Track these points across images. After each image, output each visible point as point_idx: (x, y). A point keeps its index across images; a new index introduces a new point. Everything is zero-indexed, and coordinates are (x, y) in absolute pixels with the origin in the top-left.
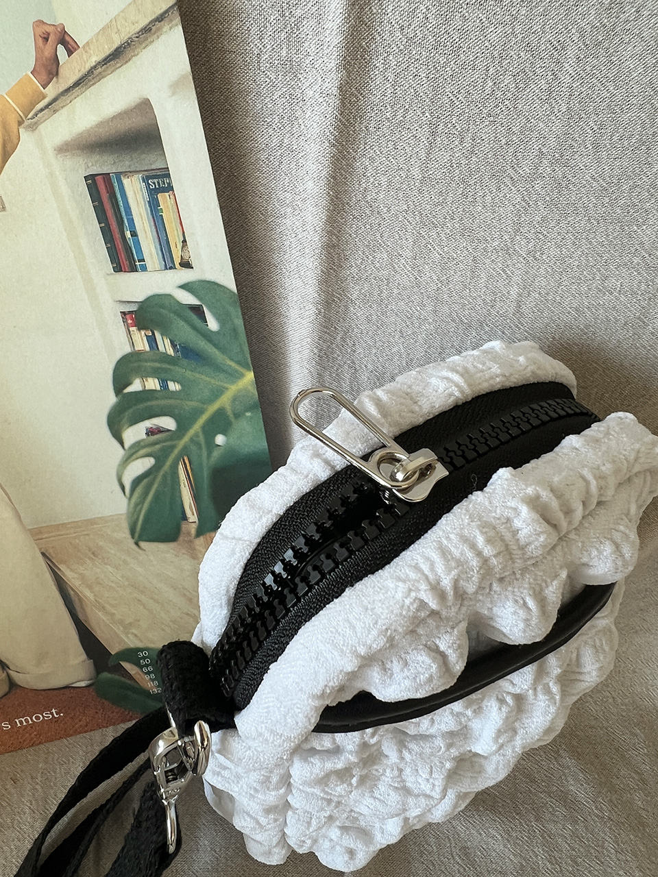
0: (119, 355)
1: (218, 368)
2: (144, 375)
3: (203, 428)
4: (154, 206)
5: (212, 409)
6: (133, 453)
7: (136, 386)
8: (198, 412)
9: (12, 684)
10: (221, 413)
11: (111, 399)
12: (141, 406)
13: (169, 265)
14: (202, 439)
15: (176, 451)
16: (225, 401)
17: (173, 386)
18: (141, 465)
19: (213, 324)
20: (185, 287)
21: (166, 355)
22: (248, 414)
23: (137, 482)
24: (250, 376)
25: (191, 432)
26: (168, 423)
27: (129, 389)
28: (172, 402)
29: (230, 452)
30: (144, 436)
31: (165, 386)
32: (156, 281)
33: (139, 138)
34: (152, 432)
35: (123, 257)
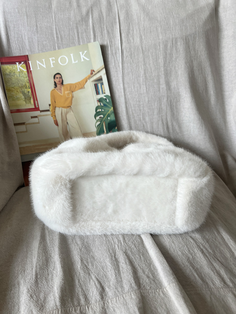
0: (96, 106)
1: (108, 107)
2: (99, 109)
3: (107, 116)
4: (101, 86)
6: (97, 121)
7: (98, 111)
8: (106, 114)
10: (109, 114)
11: (95, 113)
12: (99, 114)
13: (103, 93)
14: (106, 118)
15: (103, 121)
16: (109, 112)
17: (103, 110)
18: (99, 123)
19: (108, 101)
20: (105, 96)
21: (102, 106)
22: (112, 114)
23: (98, 126)
24: (112, 108)
26: (102, 116)
28: (103, 113)
29: (110, 120)
31: (102, 110)
32: (101, 96)
33: (100, 79)
34: (100, 118)
35: (98, 93)
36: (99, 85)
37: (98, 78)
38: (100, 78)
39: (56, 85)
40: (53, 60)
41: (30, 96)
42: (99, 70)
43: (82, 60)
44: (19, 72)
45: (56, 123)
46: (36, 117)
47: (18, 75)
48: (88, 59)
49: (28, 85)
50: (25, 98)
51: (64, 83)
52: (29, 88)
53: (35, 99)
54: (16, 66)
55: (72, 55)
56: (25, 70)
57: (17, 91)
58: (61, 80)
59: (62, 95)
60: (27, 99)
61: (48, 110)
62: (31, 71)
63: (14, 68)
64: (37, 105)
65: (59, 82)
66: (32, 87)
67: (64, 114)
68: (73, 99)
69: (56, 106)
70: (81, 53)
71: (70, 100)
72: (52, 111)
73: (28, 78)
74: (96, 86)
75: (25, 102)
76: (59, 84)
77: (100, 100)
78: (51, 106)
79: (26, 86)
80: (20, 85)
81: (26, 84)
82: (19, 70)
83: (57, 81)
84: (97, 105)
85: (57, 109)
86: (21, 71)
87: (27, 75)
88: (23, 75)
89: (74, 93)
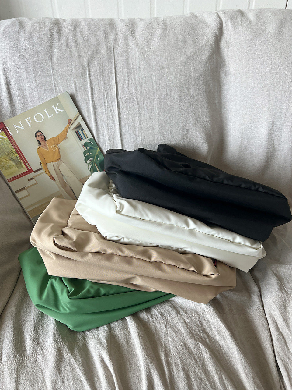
0: (84, 151)
2: (87, 153)
3: (96, 158)
5: (96, 155)
6: (89, 164)
11: (84, 157)
12: (88, 157)
15: (94, 163)
17: (91, 153)
21: (89, 149)
22: (100, 154)
25: (95, 159)
26: (92, 159)
27: (86, 156)
28: (91, 155)
30: (89, 162)
39: (39, 143)
41: (20, 161)
45: (52, 178)
52: (16, 154)
53: (25, 162)
57: (6, 160)
58: (43, 136)
59: (48, 150)
60: (18, 164)
62: (11, 136)
64: (29, 167)
65: (42, 139)
66: (18, 151)
67: (56, 168)
68: (60, 151)
69: (47, 162)
71: (57, 153)
72: (44, 168)
76: (43, 141)
77: (85, 145)
78: (42, 164)
80: (6, 153)
81: (12, 151)
83: (39, 138)
85: (48, 165)
87: (9, 141)
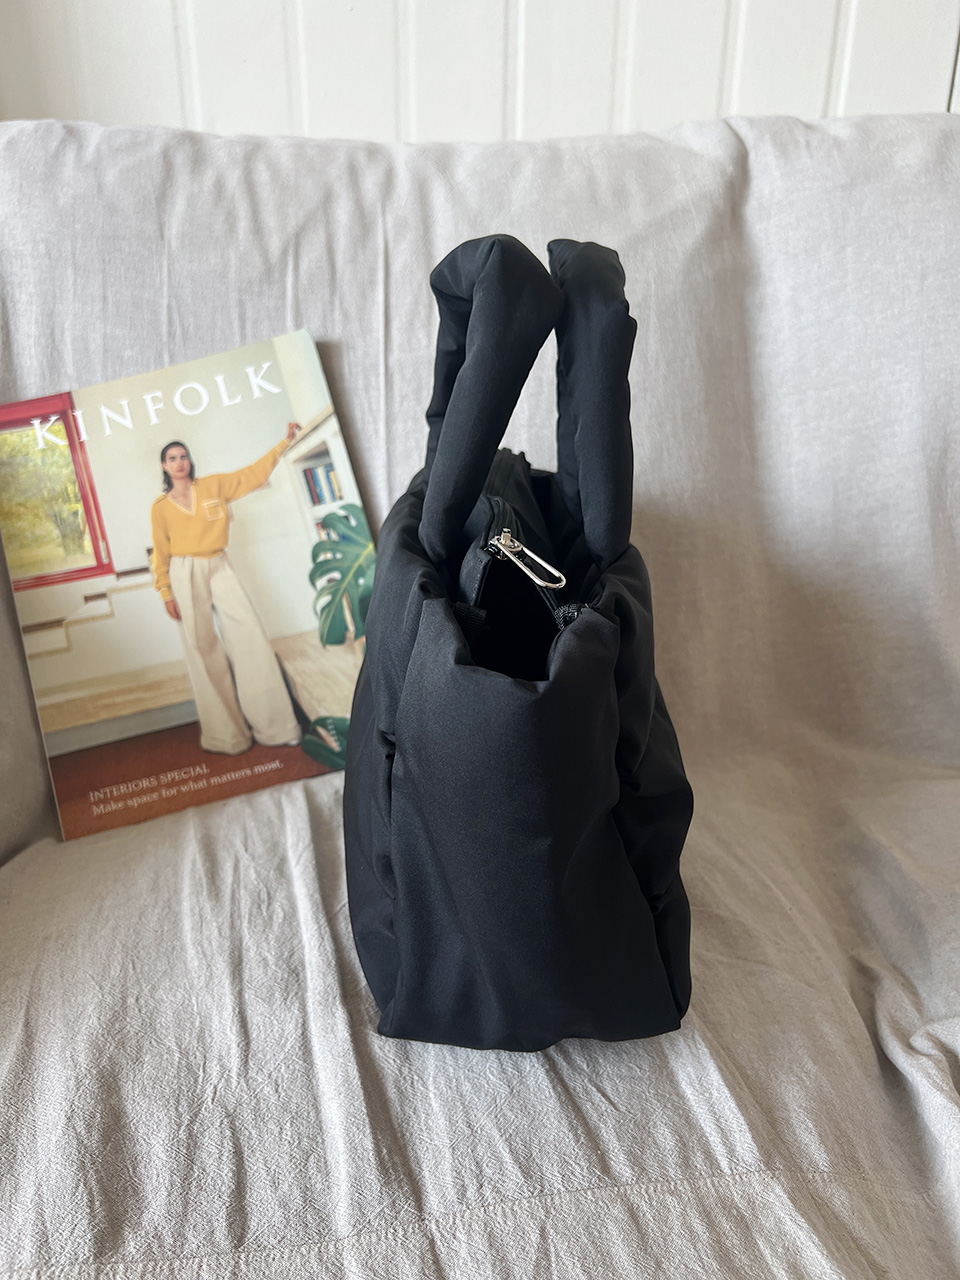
1: (357, 544)
2: (325, 550)
3: (353, 576)
4: (328, 477)
5: (356, 565)
7: (322, 558)
8: (349, 568)
9: (254, 742)
10: (360, 566)
13: (334, 498)
14: (353, 582)
16: (361, 561)
17: (339, 556)
18: (326, 600)
19: (353, 523)
20: (343, 507)
23: (323, 610)
24: (371, 546)
25: (348, 579)
26: (336, 575)
27: (319, 560)
28: (338, 564)
29: (366, 587)
30: (326, 584)
31: (334, 556)
32: (329, 507)
33: (322, 453)
34: (330, 581)
35: (316, 498)
36: (320, 473)
37: (318, 450)
38: (322, 448)
39: (168, 481)
40: (155, 400)
41: (82, 527)
42: (315, 425)
43: (257, 394)
44: (44, 450)
45: (172, 610)
46: (102, 596)
47: (39, 462)
48: (275, 390)
49: (73, 489)
50: (64, 536)
51: (198, 474)
52: (77, 501)
53: (98, 534)
54: (31, 433)
55: (220, 379)
56: (62, 442)
57: (36, 515)
58: (186, 463)
59: (193, 511)
60: (70, 536)
61: (144, 570)
62: (81, 444)
63: (25, 440)
64: (103, 554)
65: (181, 470)
66: (88, 497)
67: (199, 578)
68: (231, 524)
69: (173, 551)
70: (250, 370)
71: (218, 528)
72: (157, 569)
73: (72, 467)
74: (310, 476)
75: (65, 547)
76: (182, 478)
77: (325, 524)
78: (154, 556)
79: (68, 495)
80: (46, 494)
81: (66, 489)
82: (41, 445)
83: (172, 467)
84: (315, 539)
85: (176, 562)
86: (51, 448)
87: (70, 459)
88: (55, 458)
89: (233, 504)
